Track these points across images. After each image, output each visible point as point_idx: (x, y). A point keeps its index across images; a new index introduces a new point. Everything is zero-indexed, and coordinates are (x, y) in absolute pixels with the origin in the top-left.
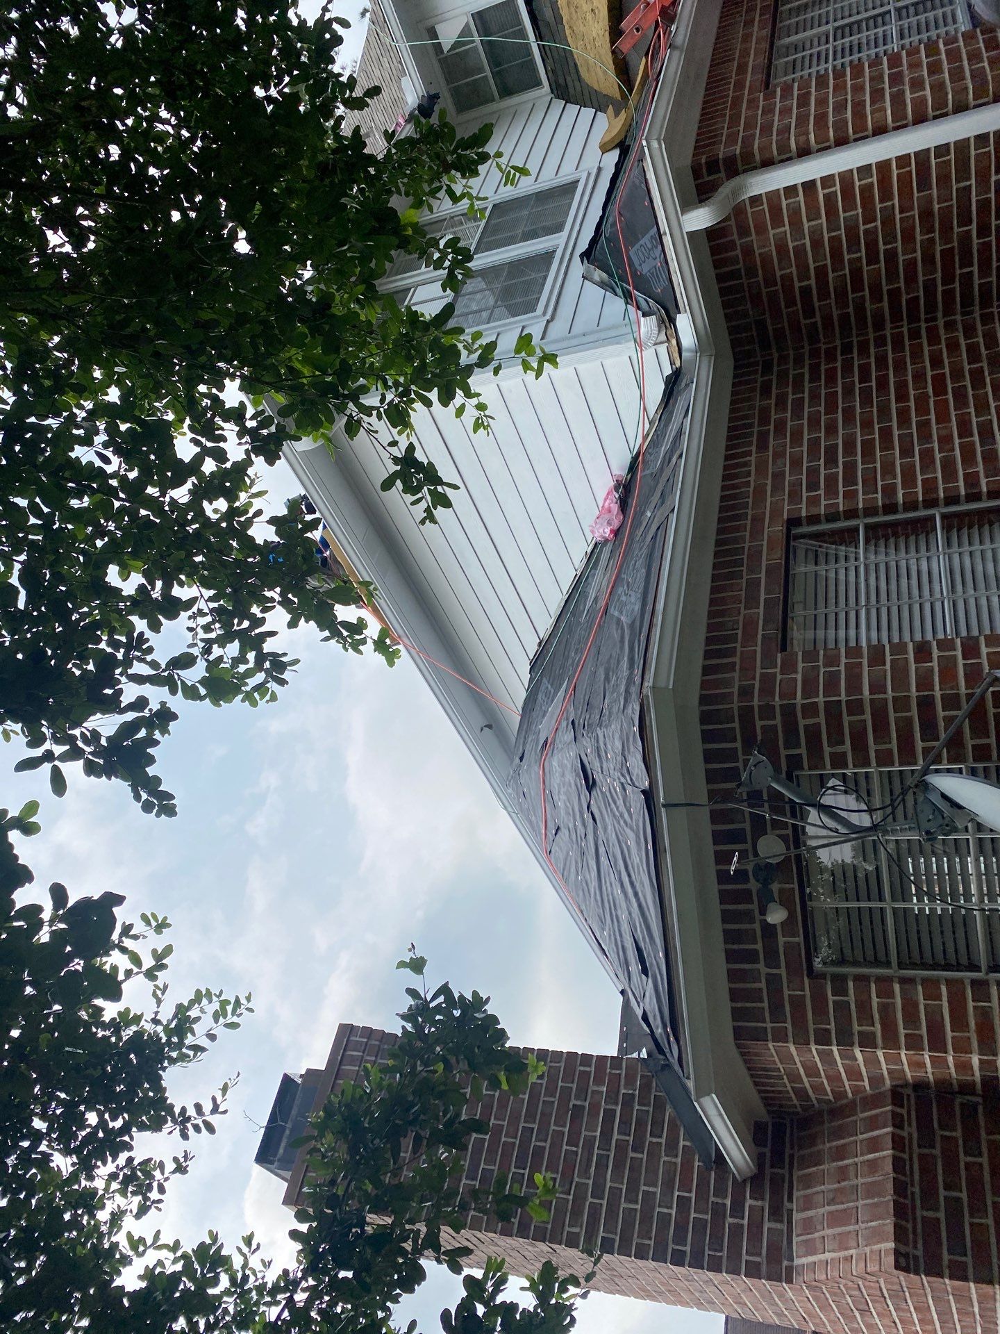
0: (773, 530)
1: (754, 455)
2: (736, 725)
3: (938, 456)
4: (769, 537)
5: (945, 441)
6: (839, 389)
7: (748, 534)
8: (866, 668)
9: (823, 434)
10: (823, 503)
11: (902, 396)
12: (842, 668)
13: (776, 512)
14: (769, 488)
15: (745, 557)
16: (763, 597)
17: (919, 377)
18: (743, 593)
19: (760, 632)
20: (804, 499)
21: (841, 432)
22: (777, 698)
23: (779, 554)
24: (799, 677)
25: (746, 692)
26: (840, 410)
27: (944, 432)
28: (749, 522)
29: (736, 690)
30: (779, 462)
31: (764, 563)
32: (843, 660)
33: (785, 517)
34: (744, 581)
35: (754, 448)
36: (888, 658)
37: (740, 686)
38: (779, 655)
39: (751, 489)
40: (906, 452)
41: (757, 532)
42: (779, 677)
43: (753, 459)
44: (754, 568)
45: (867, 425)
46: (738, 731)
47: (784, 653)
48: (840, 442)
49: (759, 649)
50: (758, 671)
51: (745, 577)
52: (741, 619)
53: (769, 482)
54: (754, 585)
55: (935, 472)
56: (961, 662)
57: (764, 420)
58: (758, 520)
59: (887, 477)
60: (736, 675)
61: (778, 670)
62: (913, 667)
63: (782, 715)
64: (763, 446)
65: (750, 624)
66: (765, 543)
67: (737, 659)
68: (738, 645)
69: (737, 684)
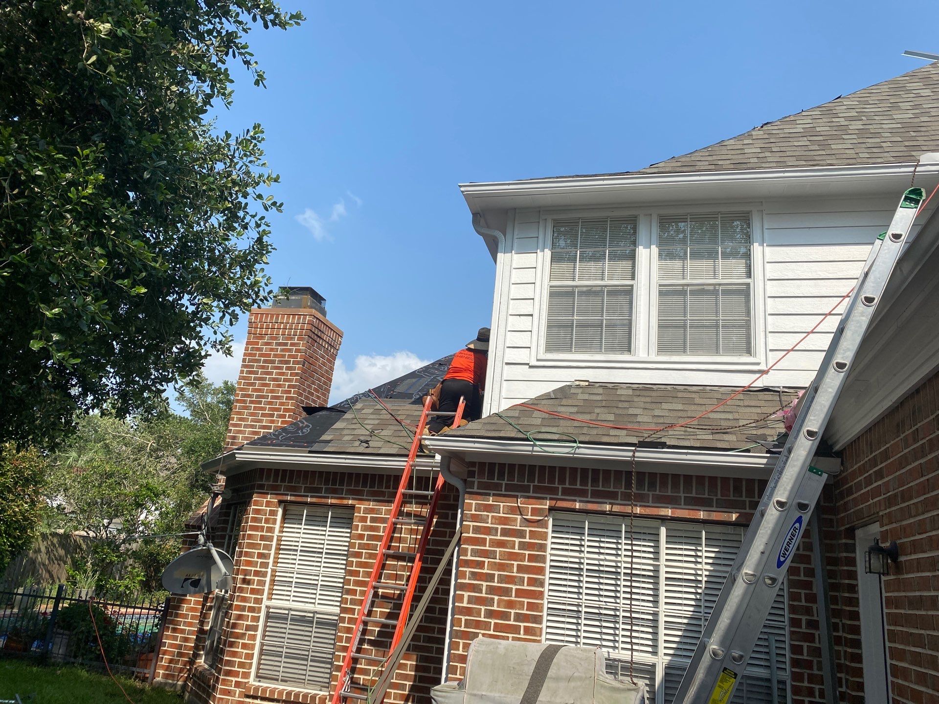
0: (350, 500)
4: (345, 498)
7: (352, 488)
8: (260, 534)
10: (360, 524)
12: (263, 524)
13: (361, 502)
14: (381, 498)
15: (337, 487)
16: (310, 494)
18: (316, 485)
19: (290, 493)
20: (366, 515)
22: (255, 499)
23: (334, 502)
24: (264, 508)
25: (261, 486)
28: (360, 488)
29: (262, 482)
31: (330, 495)
32: (266, 525)
33: (357, 506)
34: (322, 486)
36: (263, 543)
37: (264, 485)
38: (277, 500)
39: (384, 490)
42: (265, 500)
44: (328, 491)
47: (276, 503)
49: (282, 492)
50: (270, 492)
51: (324, 487)
52: (301, 484)
53: (385, 499)
54: (320, 490)
55: (362, 577)
56: (253, 569)
58: (361, 493)
59: (367, 555)
60: (271, 483)
61: (269, 499)
62: (256, 551)
65: (295, 488)
66: (343, 496)
67: (279, 483)
68: (286, 484)
69: (266, 483)
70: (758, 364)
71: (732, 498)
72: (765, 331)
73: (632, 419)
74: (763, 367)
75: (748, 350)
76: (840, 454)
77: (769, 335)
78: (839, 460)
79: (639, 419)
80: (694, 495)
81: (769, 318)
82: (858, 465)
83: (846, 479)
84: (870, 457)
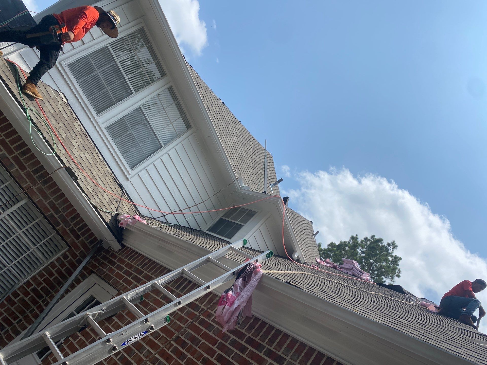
70: (130, 174)
71: (68, 219)
72: (145, 167)
73: (71, 147)
74: (129, 177)
75: (133, 167)
76: (123, 246)
77: (145, 170)
78: (120, 248)
79: (74, 150)
80: (56, 203)
81: (152, 165)
82: (129, 262)
83: (115, 257)
84: (139, 268)
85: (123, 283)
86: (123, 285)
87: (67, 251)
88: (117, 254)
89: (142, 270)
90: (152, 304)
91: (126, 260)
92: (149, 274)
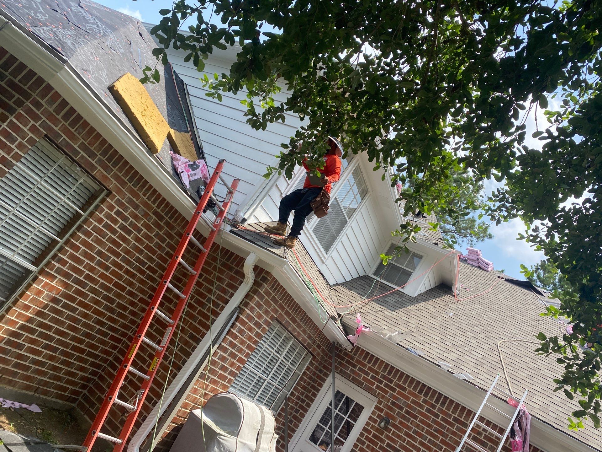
0: (112, 184)
1: (155, 208)
2: (26, 88)
3: (87, 261)
4: (110, 180)
5: (92, 269)
6: (154, 257)
7: (120, 175)
8: (3, 154)
9: (139, 236)
10: (106, 210)
11: (127, 272)
12: (13, 147)
13: (119, 192)
14: (134, 200)
15: (110, 165)
16: (82, 153)
17: (131, 284)
18: (92, 149)
19: (64, 136)
20: (116, 206)
21: (134, 242)
22: (21, 112)
23: (98, 176)
24: (25, 129)
25: (38, 105)
26: (144, 250)
27: (96, 272)
28: (125, 180)
29: (43, 102)
30: (143, 213)
31: (99, 168)
32: (16, 150)
33: (114, 193)
34: (98, 154)
35: (159, 211)
37: (43, 106)
38: (45, 133)
39: (140, 194)
40: (100, 253)
41: (117, 178)
42: (33, 122)
43: (155, 206)
44: (100, 162)
45: (128, 252)
46: (22, 86)
47: (43, 135)
48: (130, 238)
49: (56, 129)
50: (44, 119)
51: (99, 156)
52: (79, 137)
53: (137, 202)
54: (93, 156)
55: (80, 254)
57: (168, 224)
58: (123, 184)
59: (95, 238)
60: (51, 110)
61: (37, 125)
63: (12, 107)
64: (156, 213)
65: (72, 137)
66: (109, 176)
67: (59, 117)
68: (66, 124)
69: (46, 106)
75: (327, 249)
77: (335, 249)
78: (352, 348)
80: (311, 333)
81: (340, 243)
82: (370, 365)
83: (353, 358)
84: (385, 374)
85: (378, 391)
86: (379, 393)
87: (312, 359)
88: (352, 354)
89: (390, 377)
90: (420, 416)
91: (366, 363)
92: (401, 383)
